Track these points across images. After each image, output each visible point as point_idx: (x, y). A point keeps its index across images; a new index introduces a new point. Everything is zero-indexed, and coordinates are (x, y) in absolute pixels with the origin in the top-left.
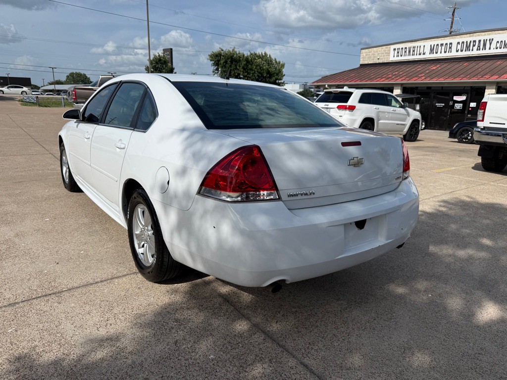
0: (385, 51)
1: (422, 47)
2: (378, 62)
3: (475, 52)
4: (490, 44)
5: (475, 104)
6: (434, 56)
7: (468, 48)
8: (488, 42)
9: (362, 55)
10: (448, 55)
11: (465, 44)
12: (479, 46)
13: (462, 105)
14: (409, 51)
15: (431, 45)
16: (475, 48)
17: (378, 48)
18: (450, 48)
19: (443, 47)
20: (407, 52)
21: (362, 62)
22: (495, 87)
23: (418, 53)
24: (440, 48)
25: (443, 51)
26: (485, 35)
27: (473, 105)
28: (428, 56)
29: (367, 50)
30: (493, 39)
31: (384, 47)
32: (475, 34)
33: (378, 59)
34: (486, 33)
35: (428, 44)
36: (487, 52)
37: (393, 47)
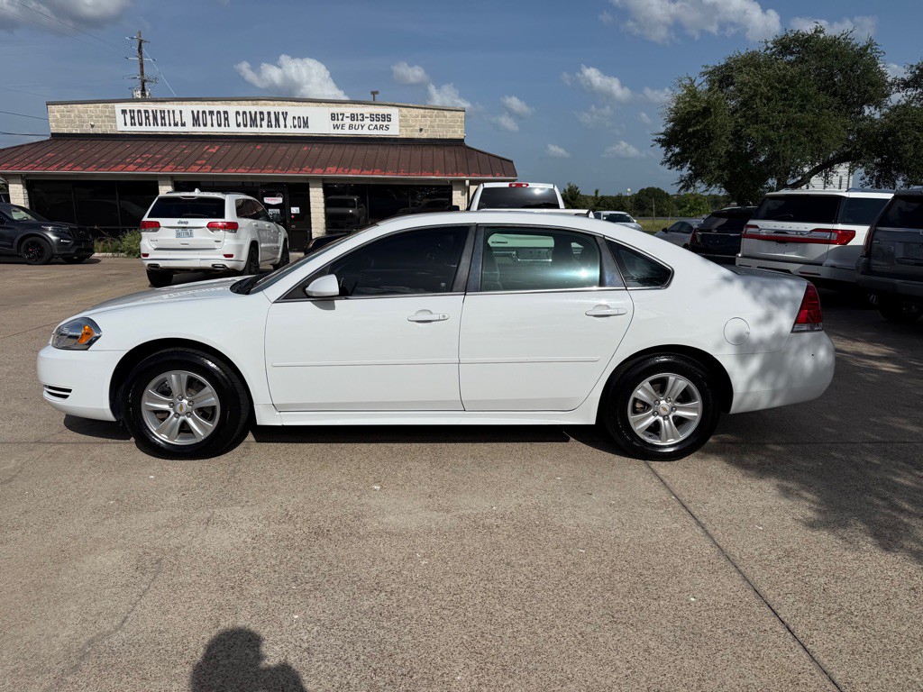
0: (102, 112)
1: (177, 113)
2: (91, 131)
3: (264, 130)
4: (285, 119)
5: (298, 208)
6: (200, 130)
7: (254, 122)
8: (281, 116)
9: (51, 115)
10: (223, 130)
11: (248, 115)
12: (269, 121)
13: (278, 210)
14: (155, 118)
15: (193, 112)
16: (265, 123)
17: (86, 105)
18: (226, 119)
19: (215, 117)
20: (151, 118)
21: (54, 130)
22: (321, 185)
23: (172, 122)
24: (209, 117)
25: (215, 123)
26: (274, 105)
27: (295, 210)
28: (190, 128)
29: (62, 107)
30: (286, 113)
31: (101, 105)
32: (260, 102)
33: (92, 126)
34: (275, 102)
35: (188, 109)
36: (281, 131)
37: (119, 107)
